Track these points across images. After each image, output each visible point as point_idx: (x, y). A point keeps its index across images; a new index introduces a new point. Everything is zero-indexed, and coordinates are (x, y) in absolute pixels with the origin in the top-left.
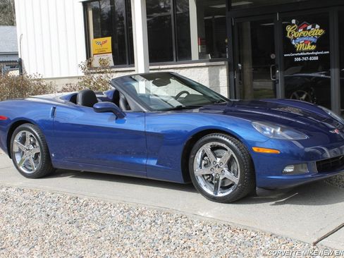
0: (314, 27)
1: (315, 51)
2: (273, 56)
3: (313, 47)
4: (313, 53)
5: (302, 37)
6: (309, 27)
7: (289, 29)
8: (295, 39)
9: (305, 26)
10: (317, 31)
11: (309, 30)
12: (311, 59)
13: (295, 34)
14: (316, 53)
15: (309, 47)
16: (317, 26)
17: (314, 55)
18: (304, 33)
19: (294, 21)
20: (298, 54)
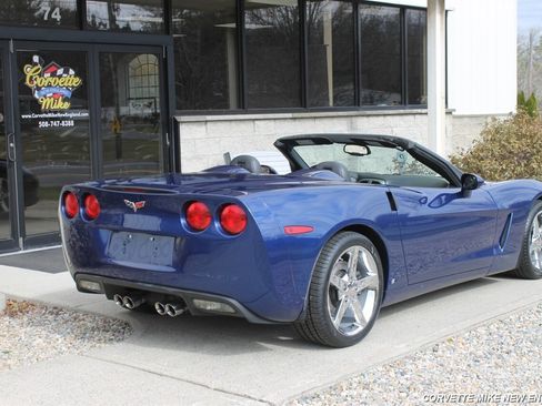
0: (66, 72)
1: (69, 111)
3: (66, 105)
4: (66, 115)
5: (49, 86)
6: (60, 72)
7: (29, 71)
8: (39, 89)
9: (53, 68)
10: (71, 80)
11: (60, 77)
12: (63, 124)
13: (39, 80)
14: (71, 115)
15: (61, 105)
16: (72, 72)
17: (68, 119)
18: (52, 80)
19: (36, 59)
20: (44, 115)
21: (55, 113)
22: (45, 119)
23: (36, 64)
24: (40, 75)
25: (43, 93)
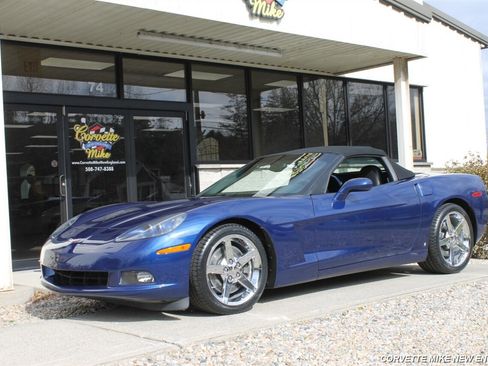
0: (107, 130)
1: (110, 159)
2: (54, 164)
3: (108, 155)
4: (107, 162)
5: (94, 140)
6: (103, 130)
7: (78, 129)
8: (85, 142)
9: (98, 128)
10: (112, 136)
11: (103, 134)
12: (105, 169)
13: (86, 136)
14: (111, 163)
15: (103, 155)
16: (112, 130)
17: (109, 165)
18: (96, 136)
19: (83, 120)
20: (90, 163)
21: (99, 160)
22: (90, 166)
23: (83, 124)
24: (86, 132)
25: (89, 146)
